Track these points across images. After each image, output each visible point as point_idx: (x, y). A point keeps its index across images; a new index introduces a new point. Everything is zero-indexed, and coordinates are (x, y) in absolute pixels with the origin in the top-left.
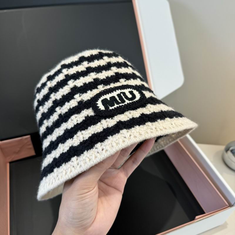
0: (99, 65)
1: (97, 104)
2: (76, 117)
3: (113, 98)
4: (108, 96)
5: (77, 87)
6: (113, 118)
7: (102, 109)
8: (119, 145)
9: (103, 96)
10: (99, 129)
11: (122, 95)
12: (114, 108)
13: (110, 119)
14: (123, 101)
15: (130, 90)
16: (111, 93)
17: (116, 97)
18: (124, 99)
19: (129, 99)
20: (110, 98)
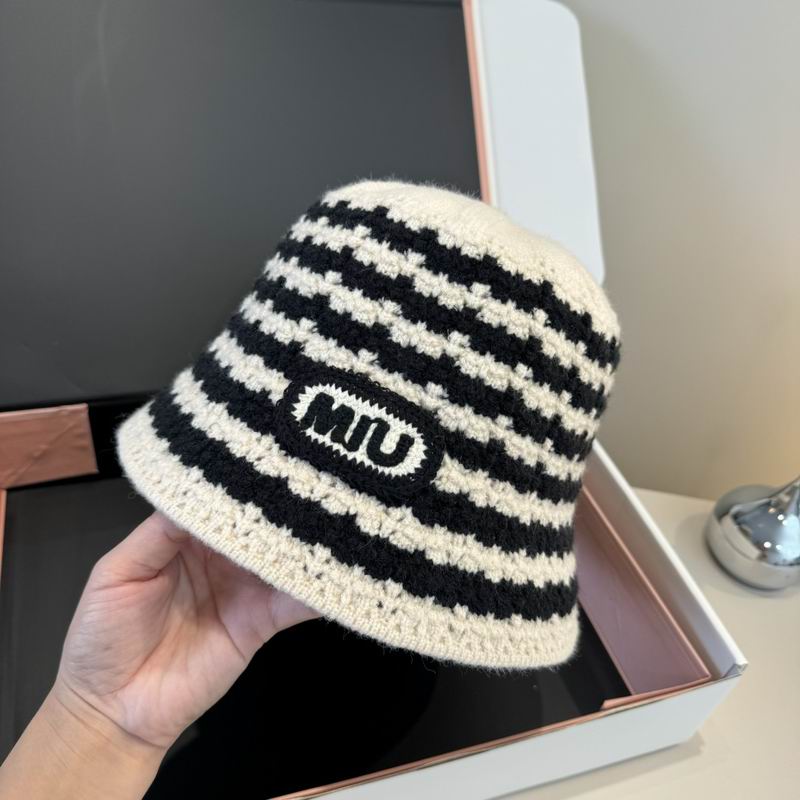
3: (347, 413)
4: (341, 397)
7: (295, 413)
10: (242, 446)
11: (374, 426)
15: (412, 431)
16: (357, 398)
17: (357, 419)
18: (365, 442)
19: (374, 451)
20: (343, 407)
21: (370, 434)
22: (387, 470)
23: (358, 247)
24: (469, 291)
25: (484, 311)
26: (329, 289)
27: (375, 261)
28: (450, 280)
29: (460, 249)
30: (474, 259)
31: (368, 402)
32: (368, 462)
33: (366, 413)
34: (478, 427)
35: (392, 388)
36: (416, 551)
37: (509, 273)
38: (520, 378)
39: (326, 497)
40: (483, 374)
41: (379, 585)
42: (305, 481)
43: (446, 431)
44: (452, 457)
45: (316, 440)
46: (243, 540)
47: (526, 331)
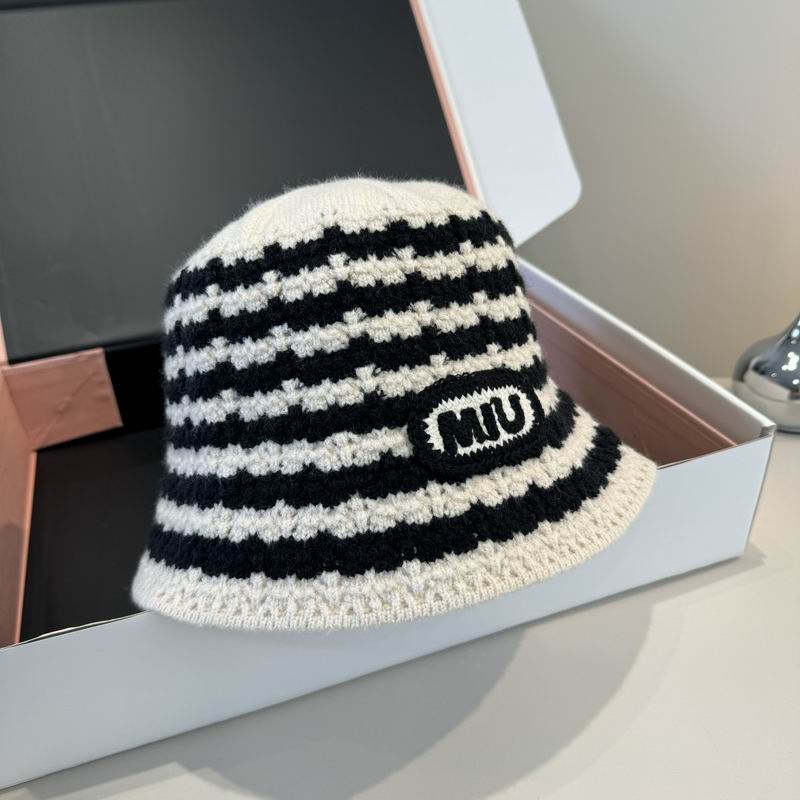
0: (444, 273)
1: (427, 426)
2: (350, 442)
3: (469, 413)
4: (455, 406)
5: (372, 340)
6: (463, 485)
7: (436, 447)
8: (473, 593)
9: (444, 402)
10: (421, 511)
11: (493, 406)
13: (455, 484)
14: (495, 435)
15: (512, 390)
16: (466, 396)
17: (479, 412)
18: (498, 424)
21: (496, 415)
22: (520, 434)
23: (350, 275)
24: (461, 253)
25: (478, 263)
26: (361, 329)
27: (378, 278)
28: (446, 254)
29: (432, 223)
30: (446, 225)
31: (475, 393)
32: (511, 436)
33: (482, 402)
34: (526, 355)
36: (572, 470)
39: (510, 488)
40: (507, 313)
41: (583, 511)
44: (537, 388)
47: (504, 259)
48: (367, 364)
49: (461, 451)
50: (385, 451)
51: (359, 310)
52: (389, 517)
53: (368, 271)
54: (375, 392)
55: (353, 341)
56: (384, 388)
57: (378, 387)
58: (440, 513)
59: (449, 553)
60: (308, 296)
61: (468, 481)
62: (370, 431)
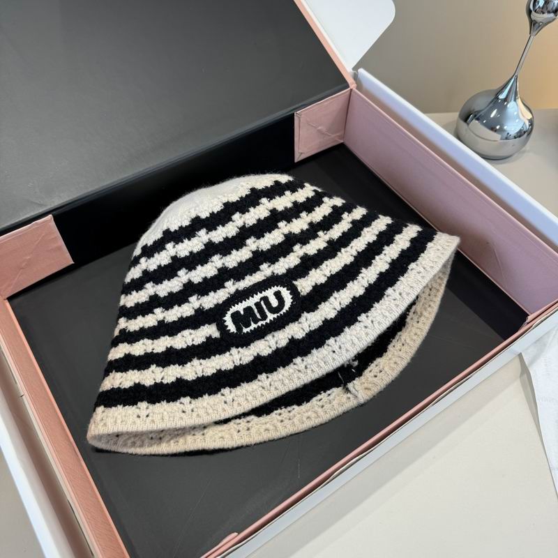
0: (225, 237)
1: (225, 321)
2: (191, 334)
3: (248, 309)
4: (240, 307)
5: (193, 283)
6: (249, 347)
7: (232, 331)
8: (255, 399)
9: (233, 307)
10: (229, 363)
11: (262, 303)
12: (249, 331)
13: (245, 347)
14: (264, 317)
15: (275, 289)
17: (254, 307)
18: (266, 311)
19: (273, 310)
20: (244, 309)
21: (264, 307)
22: (284, 311)
23: (177, 253)
24: (233, 221)
25: (247, 222)
26: (187, 278)
27: (190, 250)
28: (223, 226)
29: (213, 212)
30: (221, 210)
31: (250, 298)
33: (255, 302)
34: (292, 260)
35: (251, 283)
36: (323, 322)
37: (237, 201)
38: (284, 228)
39: (277, 343)
40: (272, 242)
41: (326, 346)
42: (264, 347)
43: (284, 275)
44: (296, 280)
45: (251, 330)
46: (272, 388)
47: (267, 211)
48: (194, 295)
49: (245, 330)
50: (208, 336)
51: (184, 269)
52: (213, 367)
53: (185, 248)
54: (199, 308)
55: (184, 285)
56: (203, 305)
57: (201, 305)
58: (238, 363)
59: (243, 382)
60: (159, 267)
61: (252, 345)
62: (199, 327)
